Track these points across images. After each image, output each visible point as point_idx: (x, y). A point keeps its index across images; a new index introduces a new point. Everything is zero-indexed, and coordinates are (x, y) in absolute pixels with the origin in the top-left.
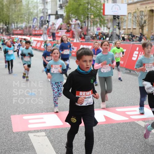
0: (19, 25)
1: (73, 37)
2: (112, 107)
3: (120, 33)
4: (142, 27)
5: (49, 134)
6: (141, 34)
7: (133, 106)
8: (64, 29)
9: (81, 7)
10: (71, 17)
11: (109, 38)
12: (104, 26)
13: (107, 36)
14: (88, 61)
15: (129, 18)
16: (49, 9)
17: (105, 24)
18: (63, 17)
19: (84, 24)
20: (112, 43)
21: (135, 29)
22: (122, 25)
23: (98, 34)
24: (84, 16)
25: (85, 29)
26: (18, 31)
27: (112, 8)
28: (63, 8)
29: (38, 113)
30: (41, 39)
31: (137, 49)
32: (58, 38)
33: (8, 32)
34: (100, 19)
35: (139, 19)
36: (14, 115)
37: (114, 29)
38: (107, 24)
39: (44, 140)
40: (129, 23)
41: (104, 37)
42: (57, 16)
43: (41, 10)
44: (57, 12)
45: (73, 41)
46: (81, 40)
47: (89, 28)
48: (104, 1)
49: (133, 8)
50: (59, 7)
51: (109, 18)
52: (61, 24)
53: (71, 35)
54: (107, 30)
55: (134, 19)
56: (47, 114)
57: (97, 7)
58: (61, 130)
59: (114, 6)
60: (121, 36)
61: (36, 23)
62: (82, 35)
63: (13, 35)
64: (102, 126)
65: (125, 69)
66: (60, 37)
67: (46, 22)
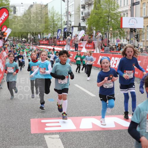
0: (45, 36)
1: (94, 48)
3: (138, 45)
5: (63, 136)
9: (101, 20)
10: (92, 29)
12: (124, 38)
16: (73, 21)
18: (86, 28)
19: (105, 36)
22: (140, 37)
23: (118, 45)
24: (105, 28)
25: (105, 40)
26: (44, 41)
28: (86, 20)
29: (55, 117)
32: (80, 48)
33: (35, 42)
34: (119, 31)
36: (34, 118)
37: (131, 42)
38: (126, 36)
39: (58, 141)
42: (80, 27)
43: (65, 21)
44: (80, 24)
45: (93, 52)
46: (102, 51)
47: (110, 40)
48: (124, 14)
50: (82, 20)
51: (128, 30)
53: (92, 46)
54: (126, 41)
57: (117, 20)
58: (74, 133)
59: (131, 19)
61: (61, 34)
62: (103, 46)
63: (39, 45)
64: (111, 132)
65: (139, 79)
66: (82, 48)
67: (69, 34)
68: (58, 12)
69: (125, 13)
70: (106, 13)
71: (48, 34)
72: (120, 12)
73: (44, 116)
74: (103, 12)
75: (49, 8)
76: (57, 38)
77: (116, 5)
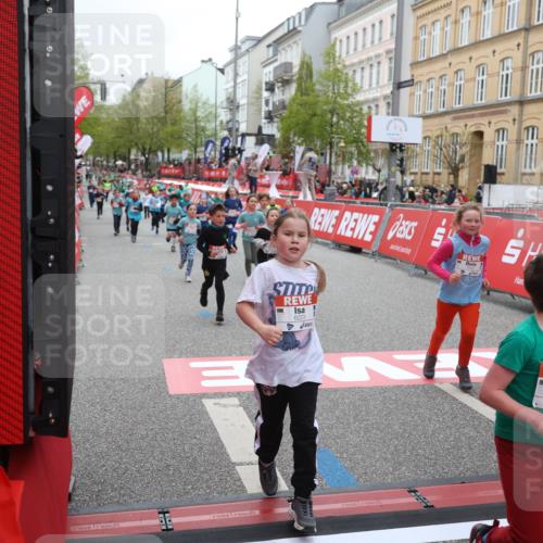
0: (172, 156)
1: (296, 187)
3: (404, 182)
4: (455, 171)
6: (452, 186)
8: (277, 170)
9: (316, 121)
10: (291, 141)
11: (380, 195)
12: (367, 165)
15: (424, 148)
16: (243, 122)
17: (370, 159)
18: (275, 140)
19: (322, 159)
20: (386, 205)
21: (439, 174)
22: (408, 163)
24: (322, 140)
25: (323, 170)
26: (171, 169)
27: (388, 127)
28: (275, 119)
30: (223, 189)
31: (444, 222)
33: (147, 170)
34: (358, 147)
35: (448, 151)
37: (391, 175)
40: (426, 160)
41: (368, 190)
42: (260, 137)
43: (224, 122)
44: (260, 128)
45: (297, 197)
47: (333, 168)
48: (369, 107)
49: (436, 126)
50: (266, 118)
51: (378, 147)
53: (291, 183)
54: (373, 173)
55: (437, 151)
57: (353, 122)
59: (392, 121)
60: (405, 189)
61: (213, 153)
63: (159, 178)
65: (414, 266)
66: (268, 186)
67: (236, 152)
68: (208, 99)
69: (373, 106)
70: (327, 103)
71: (181, 152)
72: (359, 104)
74: (318, 102)
75: (186, 87)
76: (203, 161)
77: (350, 84)
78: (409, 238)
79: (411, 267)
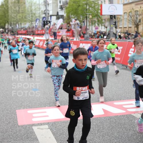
0: (22, 26)
1: (73, 36)
2: (110, 100)
3: (117, 32)
4: (137, 26)
5: (52, 126)
6: (136, 32)
7: (130, 99)
8: (65, 29)
9: (80, 8)
10: (70, 17)
11: (107, 37)
12: (102, 25)
13: (104, 35)
14: (83, 60)
15: (124, 17)
16: (51, 10)
17: (103, 23)
18: (64, 17)
19: (83, 24)
21: (131, 27)
22: (118, 24)
23: (96, 33)
24: (83, 16)
25: (84, 28)
26: (22, 31)
27: (109, 8)
28: (64, 9)
29: (41, 107)
30: (44, 38)
31: (133, 46)
32: (59, 37)
34: (98, 19)
35: (134, 18)
36: (19, 109)
37: (111, 28)
38: (104, 23)
39: (48, 132)
40: (125, 22)
41: (102, 36)
42: (58, 16)
43: (43, 11)
44: (58, 13)
45: (73, 40)
46: (81, 39)
47: (88, 27)
48: (102, 2)
49: (129, 8)
50: (60, 8)
51: (106, 18)
52: (62, 24)
53: (71, 34)
54: (104, 28)
55: (129, 19)
56: (50, 108)
57: (95, 8)
58: (63, 123)
59: (110, 6)
60: (117, 34)
61: (39, 24)
62: (82, 34)
63: (17, 35)
64: (101, 119)
65: (122, 65)
67: (48, 22)
68: (36, 2)
70: (84, 1)
71: (25, 24)
73: (30, 106)
78: (119, 53)
79: (121, 65)
